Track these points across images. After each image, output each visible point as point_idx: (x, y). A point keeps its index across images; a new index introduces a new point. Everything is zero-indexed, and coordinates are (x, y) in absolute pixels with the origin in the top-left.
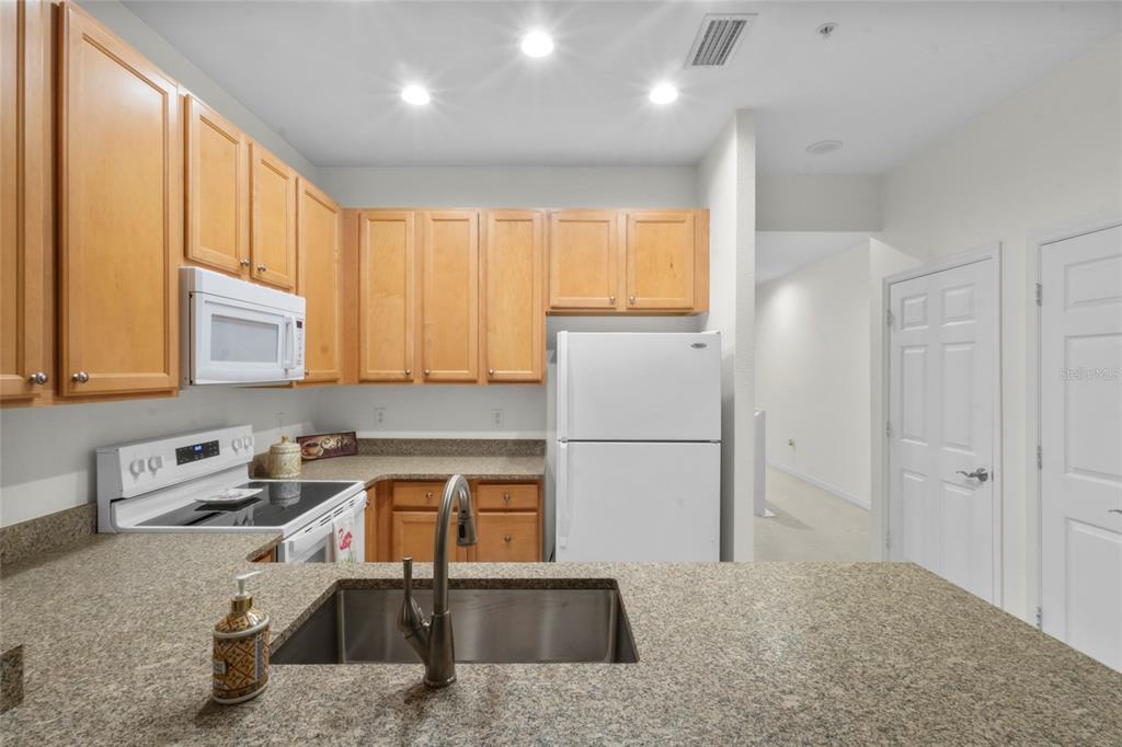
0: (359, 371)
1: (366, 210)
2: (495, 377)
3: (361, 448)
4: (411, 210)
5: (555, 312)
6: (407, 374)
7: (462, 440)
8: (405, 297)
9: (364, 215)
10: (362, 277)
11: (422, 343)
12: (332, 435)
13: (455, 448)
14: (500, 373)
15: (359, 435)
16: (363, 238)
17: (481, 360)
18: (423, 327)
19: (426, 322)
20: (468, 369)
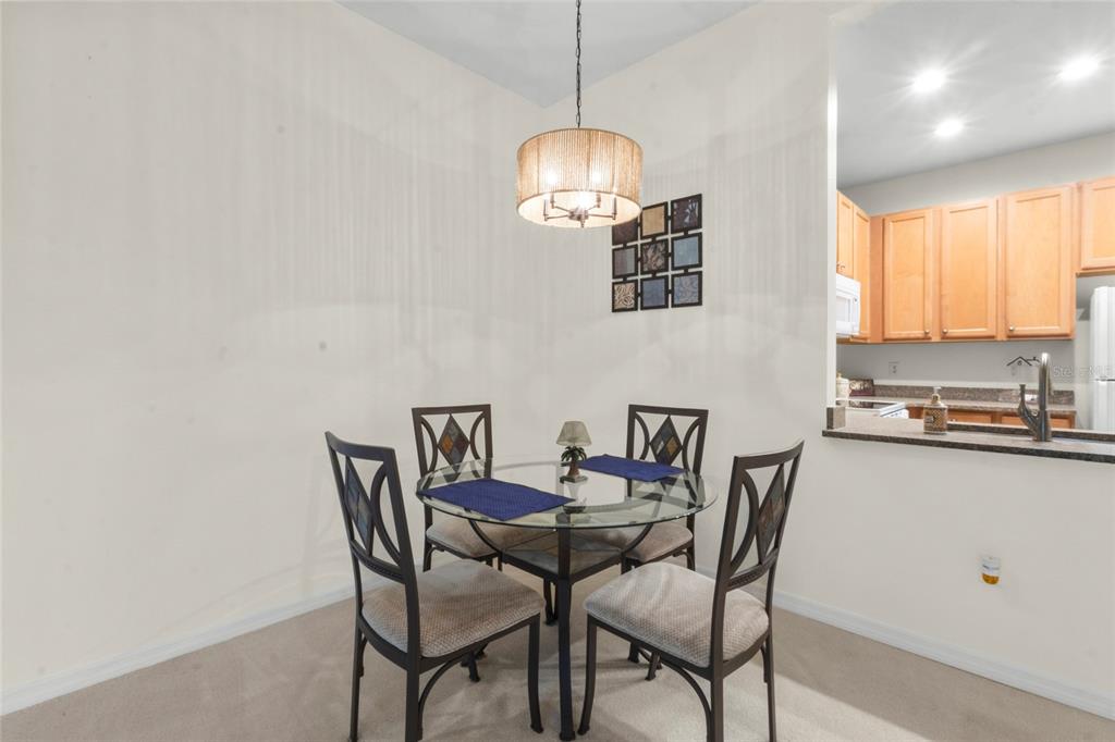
0: (883, 333)
1: (888, 215)
2: (1015, 333)
3: (878, 392)
4: (927, 208)
5: (1086, 273)
6: (926, 333)
7: (974, 389)
8: (924, 273)
9: (887, 219)
10: (886, 265)
11: (940, 309)
12: (857, 380)
13: (966, 395)
14: (1020, 330)
15: (876, 382)
16: (886, 236)
17: (999, 320)
18: (941, 297)
19: (944, 292)
20: (986, 327)
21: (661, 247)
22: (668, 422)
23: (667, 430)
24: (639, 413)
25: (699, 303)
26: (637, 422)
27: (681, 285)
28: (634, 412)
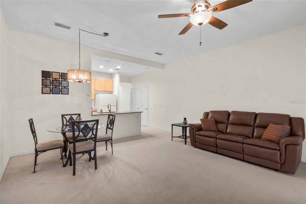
21: (58, 81)
22: (71, 117)
23: (71, 118)
24: (64, 116)
25: (68, 94)
26: (64, 118)
27: (63, 90)
28: (63, 116)
